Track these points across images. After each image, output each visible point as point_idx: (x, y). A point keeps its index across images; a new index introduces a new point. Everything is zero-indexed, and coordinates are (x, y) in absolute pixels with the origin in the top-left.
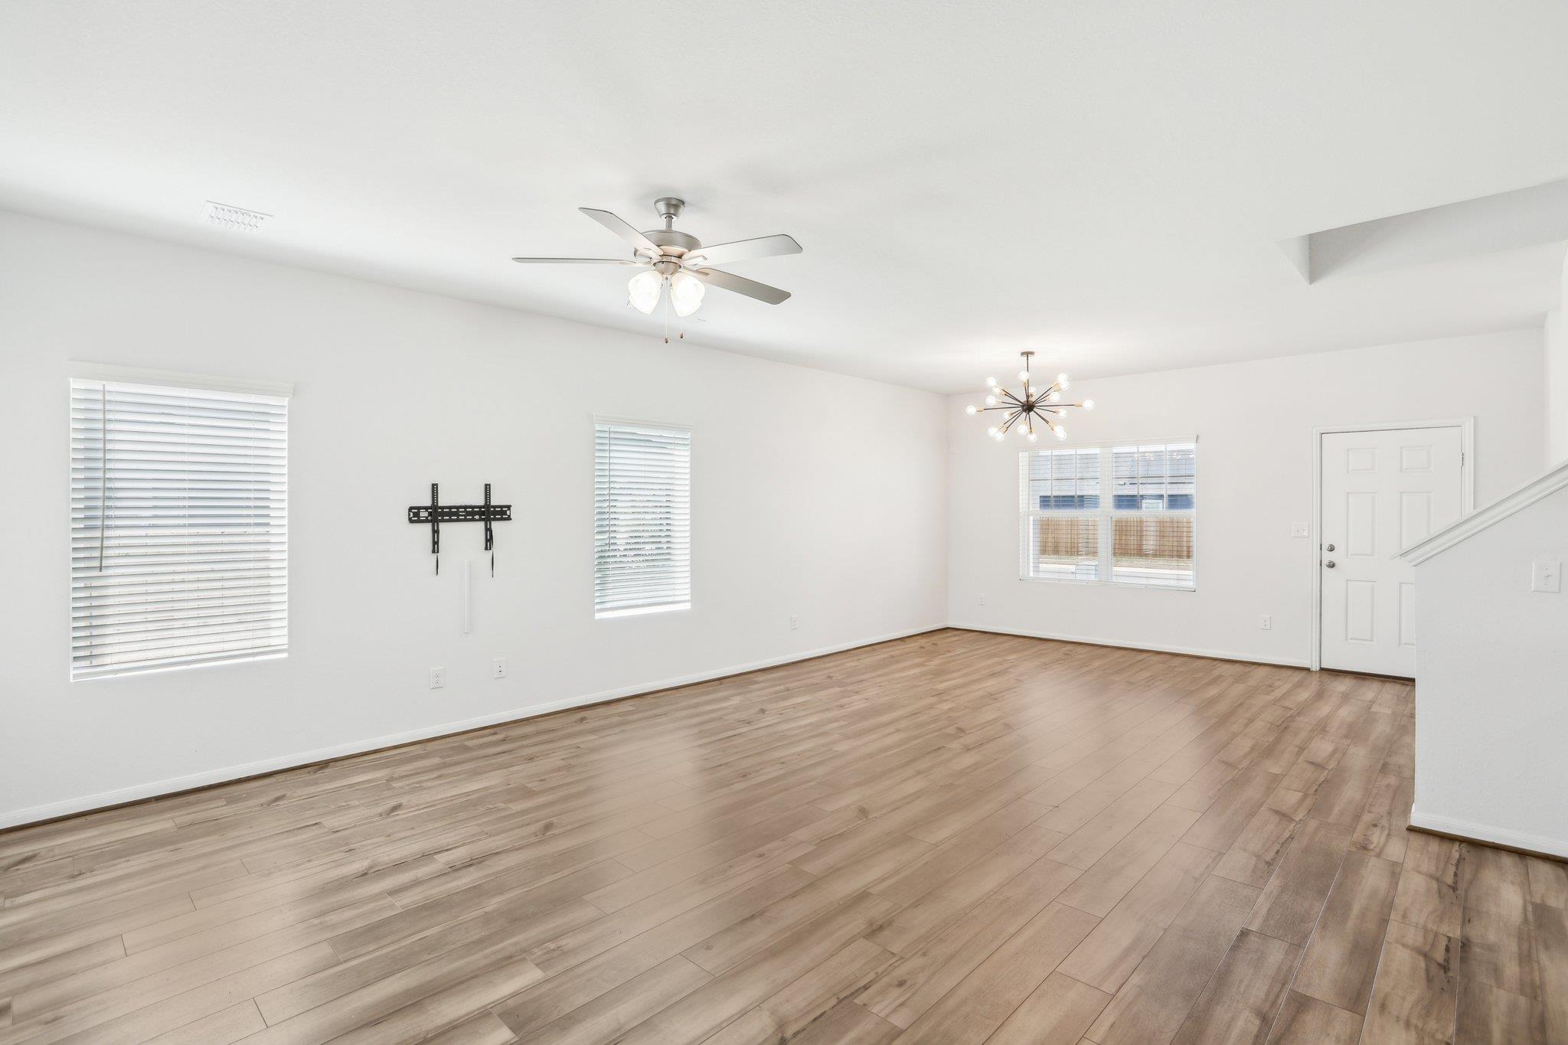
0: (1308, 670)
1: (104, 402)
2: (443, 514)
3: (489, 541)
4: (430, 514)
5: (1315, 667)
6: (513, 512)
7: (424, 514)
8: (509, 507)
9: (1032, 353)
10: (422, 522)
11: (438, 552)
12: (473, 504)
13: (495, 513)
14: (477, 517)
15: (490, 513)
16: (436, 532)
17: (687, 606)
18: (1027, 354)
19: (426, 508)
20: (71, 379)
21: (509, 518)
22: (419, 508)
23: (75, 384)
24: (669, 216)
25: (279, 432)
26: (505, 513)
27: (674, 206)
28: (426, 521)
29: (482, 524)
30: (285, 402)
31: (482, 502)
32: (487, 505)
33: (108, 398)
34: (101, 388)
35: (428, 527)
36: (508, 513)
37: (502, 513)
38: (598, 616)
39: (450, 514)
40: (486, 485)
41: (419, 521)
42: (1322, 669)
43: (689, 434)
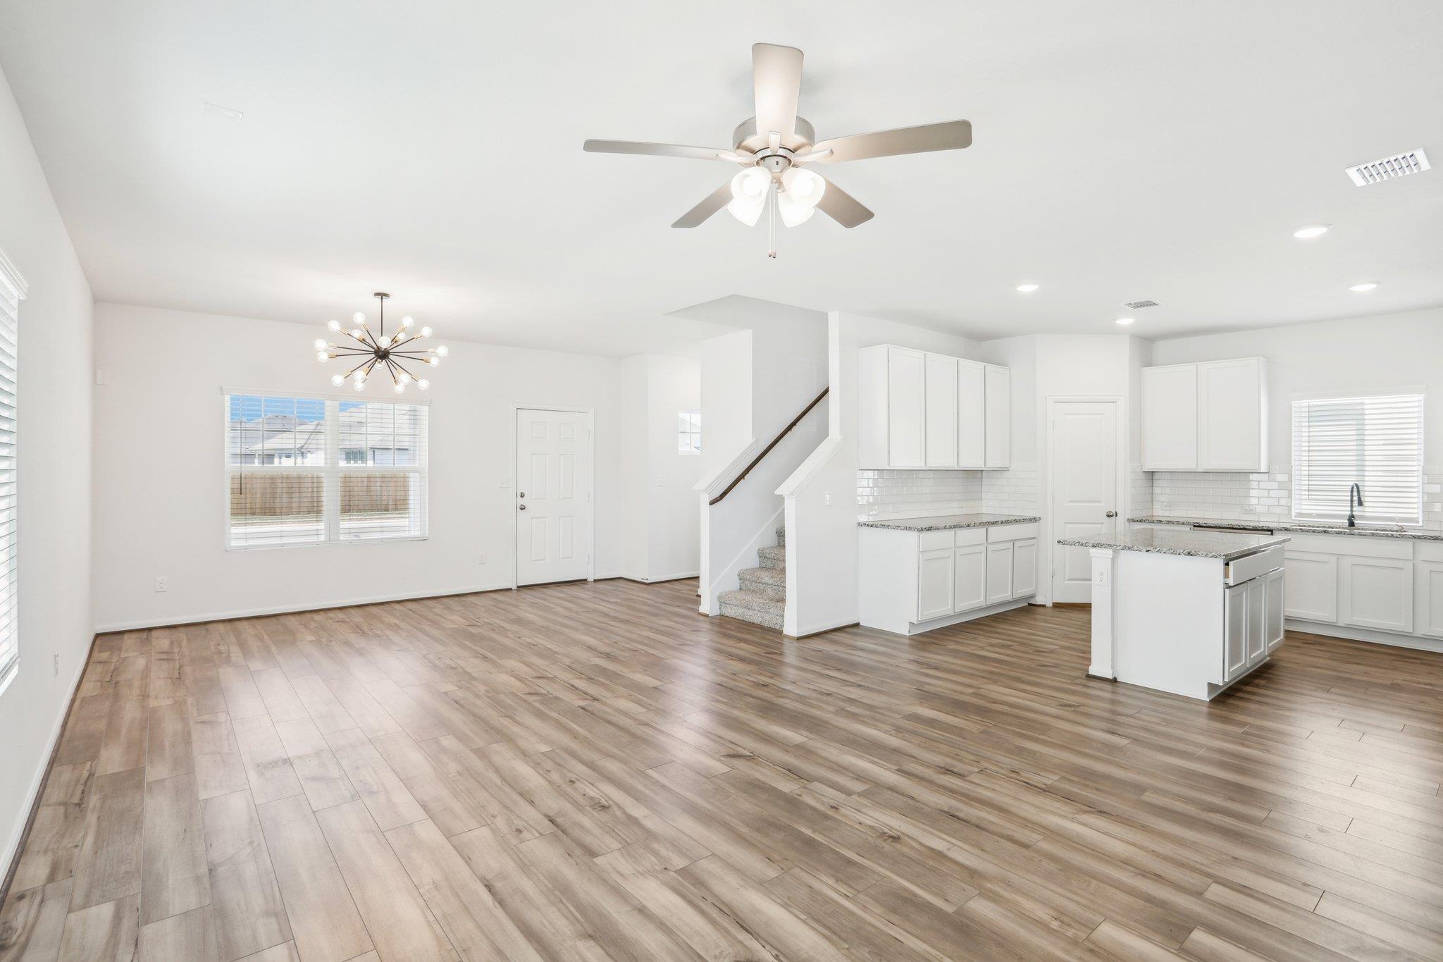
0: (511, 589)
5: (514, 587)
9: (386, 295)
18: (382, 295)
42: (518, 587)
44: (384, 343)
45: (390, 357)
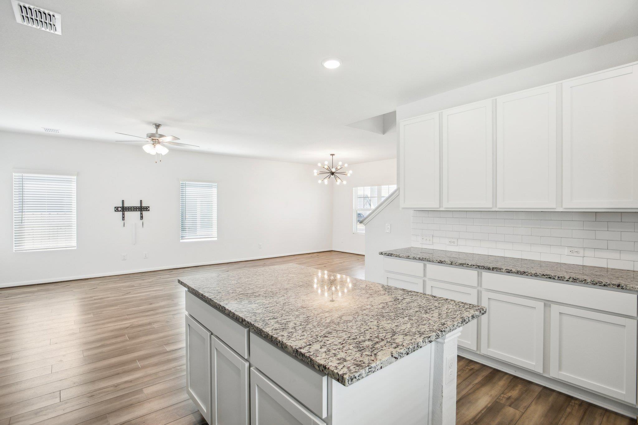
1: (22, 179)
2: (126, 209)
3: (142, 217)
4: (122, 209)
6: (150, 209)
7: (120, 209)
8: (149, 207)
9: (334, 155)
10: (120, 211)
11: (124, 220)
12: (136, 206)
13: (144, 209)
14: (138, 210)
15: (142, 209)
16: (123, 214)
17: (216, 239)
18: (332, 155)
19: (120, 207)
20: (14, 173)
21: (149, 210)
22: (118, 207)
23: (14, 174)
24: (157, 129)
25: (74, 186)
26: (148, 209)
27: (158, 126)
28: (121, 211)
29: (139, 212)
30: (75, 177)
31: (139, 206)
32: (141, 207)
33: (23, 178)
34: (22, 175)
35: (121, 213)
36: (149, 209)
37: (147, 209)
38: (181, 241)
39: (129, 209)
40: (141, 200)
41: (118, 211)
43: (217, 184)
44: (333, 170)
45: (335, 174)
